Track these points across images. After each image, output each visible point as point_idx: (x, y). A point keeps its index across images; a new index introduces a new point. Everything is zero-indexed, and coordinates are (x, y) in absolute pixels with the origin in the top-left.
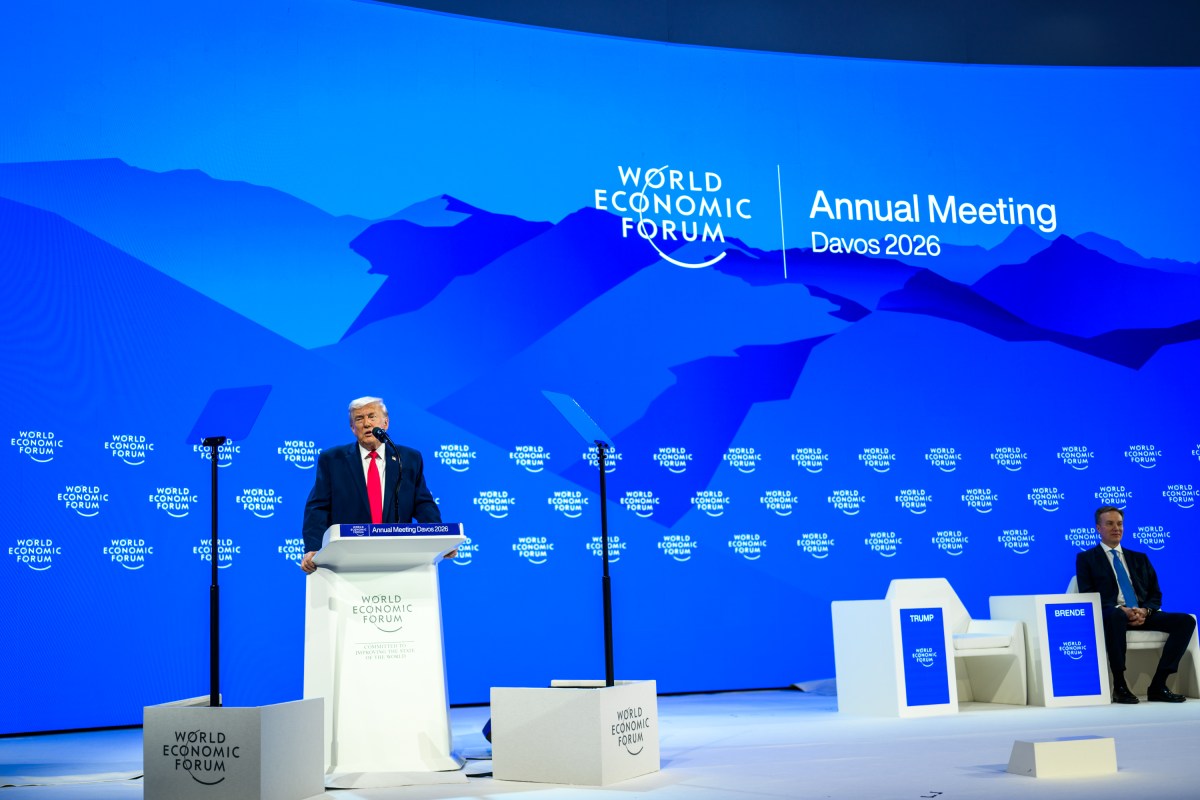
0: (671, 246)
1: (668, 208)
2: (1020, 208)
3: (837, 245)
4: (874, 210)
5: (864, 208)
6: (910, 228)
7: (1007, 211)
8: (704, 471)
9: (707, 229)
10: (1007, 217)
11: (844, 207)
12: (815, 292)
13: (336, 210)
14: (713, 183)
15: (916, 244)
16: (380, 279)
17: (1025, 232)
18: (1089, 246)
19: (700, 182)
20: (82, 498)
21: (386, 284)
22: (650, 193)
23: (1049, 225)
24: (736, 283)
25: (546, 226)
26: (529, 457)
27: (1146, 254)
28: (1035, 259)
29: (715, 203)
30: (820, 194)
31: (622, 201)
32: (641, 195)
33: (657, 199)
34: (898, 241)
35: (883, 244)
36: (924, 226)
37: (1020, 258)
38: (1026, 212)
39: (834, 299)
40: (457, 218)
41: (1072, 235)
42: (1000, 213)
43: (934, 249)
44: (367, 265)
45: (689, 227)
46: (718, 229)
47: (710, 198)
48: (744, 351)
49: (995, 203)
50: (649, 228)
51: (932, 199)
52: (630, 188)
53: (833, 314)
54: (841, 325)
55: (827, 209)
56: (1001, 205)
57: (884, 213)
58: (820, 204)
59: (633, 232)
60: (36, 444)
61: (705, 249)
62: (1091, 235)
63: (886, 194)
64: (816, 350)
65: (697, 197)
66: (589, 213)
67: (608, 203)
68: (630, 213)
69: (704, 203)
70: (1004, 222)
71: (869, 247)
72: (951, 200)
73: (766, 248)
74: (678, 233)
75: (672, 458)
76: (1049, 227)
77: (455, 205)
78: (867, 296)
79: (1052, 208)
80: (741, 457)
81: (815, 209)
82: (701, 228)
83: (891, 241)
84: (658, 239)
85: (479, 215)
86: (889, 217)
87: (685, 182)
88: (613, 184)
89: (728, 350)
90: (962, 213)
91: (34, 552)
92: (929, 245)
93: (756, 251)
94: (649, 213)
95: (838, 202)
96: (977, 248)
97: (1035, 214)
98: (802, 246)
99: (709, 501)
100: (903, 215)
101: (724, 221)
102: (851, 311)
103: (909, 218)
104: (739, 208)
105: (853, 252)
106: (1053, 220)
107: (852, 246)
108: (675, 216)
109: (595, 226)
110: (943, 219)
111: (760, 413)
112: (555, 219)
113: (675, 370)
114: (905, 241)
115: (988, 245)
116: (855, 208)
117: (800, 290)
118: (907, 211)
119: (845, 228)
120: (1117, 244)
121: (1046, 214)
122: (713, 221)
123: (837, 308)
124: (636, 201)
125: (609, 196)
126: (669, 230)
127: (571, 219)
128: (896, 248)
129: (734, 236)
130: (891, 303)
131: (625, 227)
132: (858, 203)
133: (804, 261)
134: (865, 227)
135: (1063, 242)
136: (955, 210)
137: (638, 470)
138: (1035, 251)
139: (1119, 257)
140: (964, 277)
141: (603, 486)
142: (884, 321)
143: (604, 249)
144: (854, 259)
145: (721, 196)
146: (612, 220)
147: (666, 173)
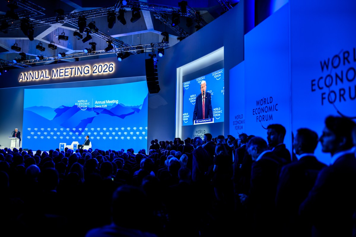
0: (82, 108)
3: (97, 107)
4: (101, 103)
6: (104, 104)
8: (83, 131)
12: (95, 112)
13: (53, 108)
17: (115, 104)
18: (121, 105)
19: (85, 101)
20: (32, 133)
21: (57, 114)
22: (81, 103)
24: (88, 112)
26: (68, 129)
28: (116, 107)
30: (96, 101)
31: (78, 104)
36: (105, 104)
37: (114, 107)
39: (97, 112)
40: (63, 107)
41: (119, 104)
42: (113, 102)
44: (55, 113)
47: (86, 103)
48: (88, 118)
51: (107, 101)
52: (79, 103)
53: (96, 114)
54: (97, 115)
56: (113, 101)
58: (96, 102)
59: (79, 107)
60: (29, 129)
62: (121, 104)
63: (102, 100)
64: (94, 118)
65: (85, 103)
66: (75, 106)
71: (100, 107)
72: (108, 101)
75: (80, 129)
76: (117, 103)
77: (63, 106)
78: (99, 112)
79: (118, 101)
80: (86, 129)
81: (96, 103)
83: (102, 106)
85: (65, 107)
88: (77, 102)
89: (86, 118)
91: (29, 137)
92: (106, 106)
93: (90, 108)
94: (80, 105)
95: (98, 102)
96: (110, 106)
97: (116, 101)
99: (83, 133)
101: (87, 105)
102: (98, 114)
104: (88, 104)
108: (83, 105)
110: (107, 103)
111: (89, 125)
113: (81, 121)
114: (104, 106)
115: (111, 105)
118: (104, 102)
119: (98, 105)
120: (123, 105)
121: (117, 101)
122: (86, 105)
126: (82, 107)
127: (73, 106)
129: (88, 106)
130: (102, 113)
133: (94, 108)
135: (118, 105)
136: (109, 102)
137: (77, 130)
138: (116, 106)
139: (123, 106)
140: (109, 109)
141: (74, 132)
142: (101, 115)
143: (76, 109)
144: (99, 108)
145: (87, 102)
146: (77, 106)
147: (82, 101)
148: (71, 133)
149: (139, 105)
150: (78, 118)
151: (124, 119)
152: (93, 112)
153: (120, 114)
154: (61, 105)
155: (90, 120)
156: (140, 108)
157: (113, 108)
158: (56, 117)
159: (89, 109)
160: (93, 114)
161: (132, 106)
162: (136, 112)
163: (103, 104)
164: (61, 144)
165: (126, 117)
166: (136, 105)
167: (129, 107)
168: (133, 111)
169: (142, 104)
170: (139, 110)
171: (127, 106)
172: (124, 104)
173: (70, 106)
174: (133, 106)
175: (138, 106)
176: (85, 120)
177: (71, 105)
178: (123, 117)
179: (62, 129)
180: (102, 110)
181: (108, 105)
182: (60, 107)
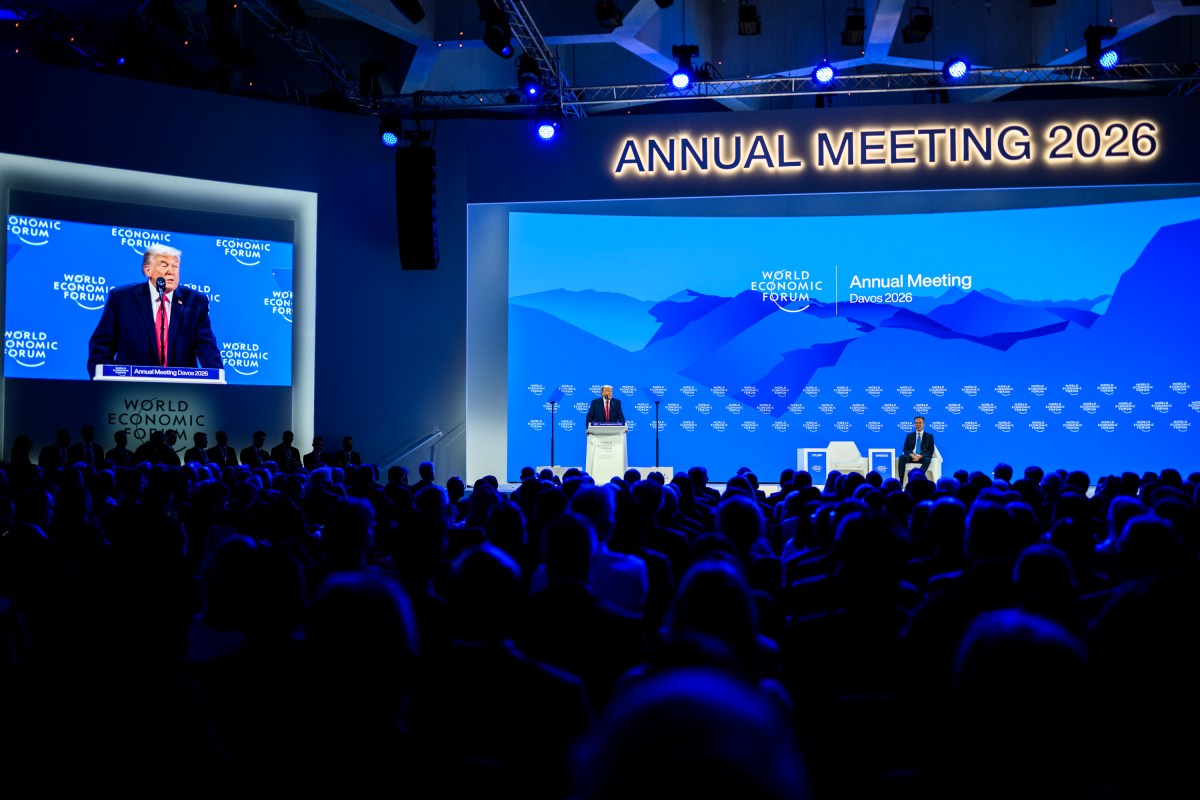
0: (784, 304)
1: (784, 288)
2: (953, 278)
3: (863, 299)
4: (881, 283)
5: (876, 282)
6: (898, 290)
7: (947, 280)
8: (794, 396)
9: (801, 295)
10: (947, 283)
11: (867, 282)
12: (850, 320)
13: (643, 298)
14: (805, 275)
15: (900, 297)
16: (660, 325)
17: (955, 289)
18: (987, 295)
19: (799, 275)
21: (661, 328)
22: (776, 282)
23: (966, 284)
24: (813, 318)
25: (730, 299)
26: (719, 391)
27: (1016, 298)
28: (960, 301)
29: (806, 284)
30: (856, 277)
31: (763, 286)
32: (772, 283)
33: (779, 284)
34: (891, 296)
35: (884, 298)
36: (905, 289)
37: (952, 301)
38: (956, 281)
39: (859, 323)
40: (691, 299)
41: (978, 290)
42: (945, 281)
43: (909, 299)
44: (655, 319)
45: (793, 295)
46: (807, 296)
47: (803, 282)
48: (816, 347)
49: (941, 276)
50: (775, 297)
51: (910, 277)
52: (767, 280)
53: (858, 329)
54: (862, 334)
55: (858, 283)
56: (944, 277)
57: (885, 284)
58: (855, 281)
59: (768, 299)
60: (536, 389)
61: (800, 304)
62: (988, 290)
63: (886, 275)
64: (849, 345)
65: (797, 282)
66: (749, 293)
67: (757, 287)
68: (767, 291)
69: (800, 284)
70: (945, 285)
71: (878, 299)
72: (919, 276)
73: (828, 302)
74: (788, 298)
75: (780, 391)
76: (967, 287)
77: (691, 293)
78: (874, 320)
79: (970, 278)
80: (811, 390)
81: (853, 283)
82: (798, 295)
83: (888, 296)
84: (779, 301)
85: (702, 297)
86: (888, 286)
87: (792, 276)
88: (760, 279)
89: (807, 346)
90: (924, 282)
92: (907, 297)
93: (823, 304)
94: (776, 290)
95: (864, 280)
97: (961, 281)
98: (845, 300)
99: (796, 408)
100: (895, 285)
101: (809, 292)
102: (866, 328)
103: (898, 286)
104: (817, 286)
105: (869, 302)
106: (970, 284)
107: (870, 299)
108: (787, 291)
109: (751, 297)
110: (915, 285)
111: (821, 372)
112: (734, 294)
113: (783, 355)
114: (895, 296)
115: (936, 296)
116: (871, 283)
117: (843, 320)
118: (898, 283)
119: (867, 291)
120: (1000, 294)
121: (966, 281)
122: (804, 292)
123: (860, 327)
124: (770, 286)
125: (758, 284)
126: (784, 296)
127: (741, 295)
128: (890, 299)
129: (813, 297)
130: (886, 324)
131: (764, 297)
132: (873, 280)
133: (845, 306)
134: (876, 291)
135: (973, 294)
136: (921, 281)
137: (765, 395)
138: (961, 297)
139: (1000, 300)
140: (924, 310)
141: (751, 402)
142: (882, 331)
143: (755, 307)
144: (870, 305)
145: (808, 281)
146: (759, 294)
147: (784, 273)
148: (734, 408)
149: (1091, 297)
150: (765, 344)
151: (1010, 350)
153: (983, 334)
154: (682, 288)
155: (830, 354)
156: (1101, 309)
157: (944, 307)
158: (658, 336)
159: (816, 308)
160: (839, 329)
161: (1049, 302)
162: (1073, 326)
163: (891, 290)
166: (1075, 298)
167: (1036, 302)
168: (1059, 320)
169: (1111, 292)
170: (1095, 316)
171: (1023, 299)
172: (1007, 293)
173: (723, 294)
174: (1055, 300)
175: (1083, 301)
176: (800, 353)
177: (726, 290)
178: (1003, 341)
179: (688, 390)
180: (890, 315)
181: (915, 295)
182: (677, 295)
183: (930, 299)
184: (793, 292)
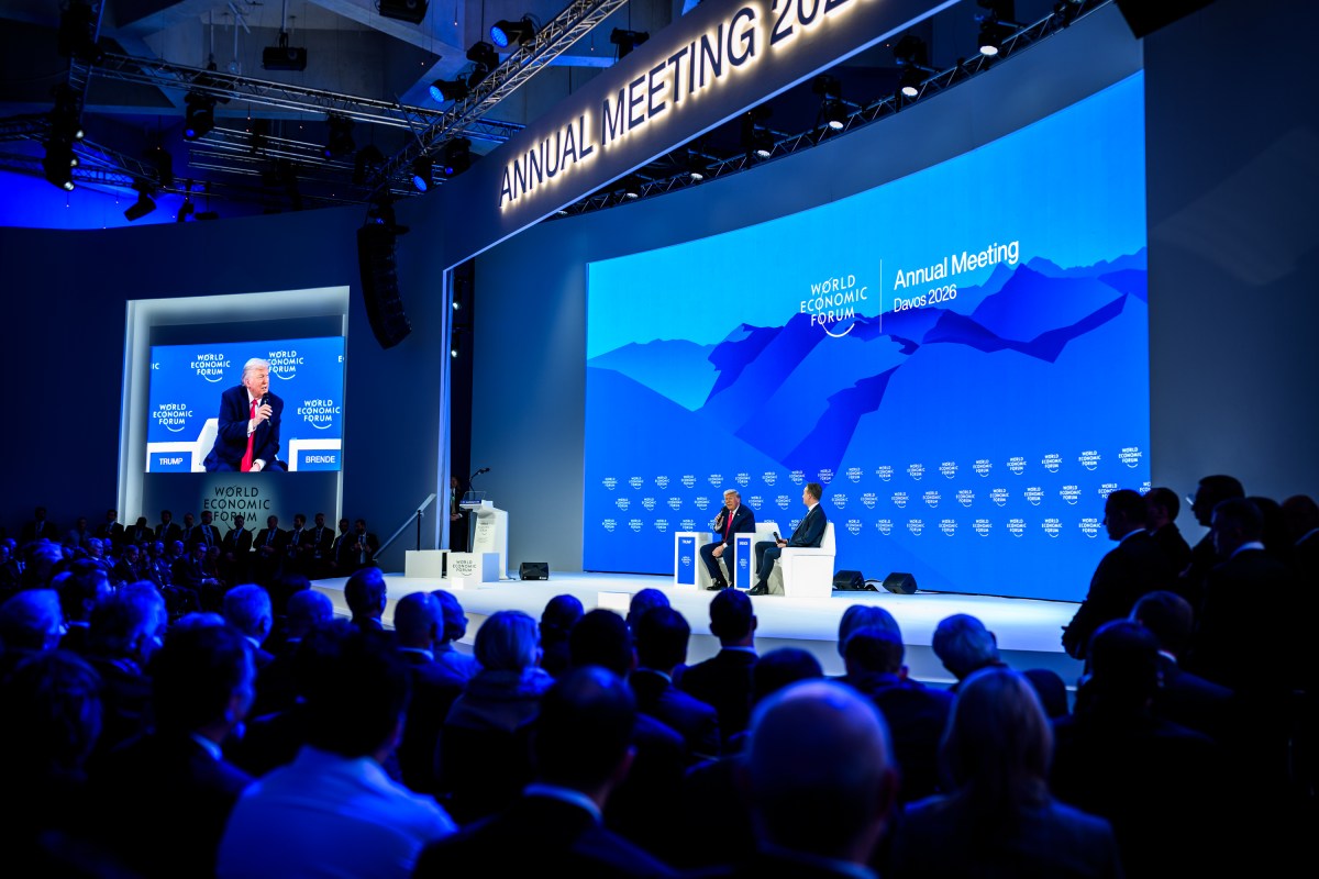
0: (831, 326)
1: (831, 303)
2: (1000, 250)
3: (906, 304)
4: (925, 275)
5: (920, 275)
6: (941, 283)
7: (993, 254)
9: (847, 311)
10: (992, 259)
11: (911, 278)
12: (895, 338)
13: (703, 342)
14: (852, 281)
15: (944, 293)
16: (718, 375)
17: (1001, 266)
18: (1034, 268)
19: (845, 284)
21: (720, 377)
22: (824, 296)
23: (1011, 253)
24: (858, 340)
25: (782, 328)
27: (1064, 266)
29: (852, 294)
30: (900, 272)
32: (820, 299)
33: (827, 300)
35: (928, 298)
36: (949, 280)
37: (997, 288)
38: (1003, 252)
39: (902, 341)
40: (746, 335)
41: (1026, 262)
42: (990, 257)
43: (953, 294)
44: (714, 367)
45: (840, 312)
46: (852, 311)
47: (849, 291)
48: (860, 384)
49: (987, 251)
50: (823, 318)
51: (954, 258)
52: (816, 295)
53: (901, 351)
54: (905, 358)
55: (903, 282)
56: (991, 250)
57: (929, 275)
58: (899, 279)
59: (816, 322)
61: (847, 321)
62: (1036, 260)
63: (929, 261)
64: (893, 375)
65: (843, 292)
66: (798, 316)
67: (807, 308)
68: (815, 311)
69: (846, 295)
70: (990, 262)
71: (917, 302)
72: (965, 254)
73: (872, 316)
74: (835, 318)
76: (1013, 260)
77: (746, 327)
78: (917, 334)
79: (1016, 244)
81: (898, 283)
82: (844, 311)
83: (932, 294)
84: (826, 324)
85: (756, 332)
86: (932, 278)
87: (839, 286)
88: (809, 296)
89: (852, 385)
90: (969, 263)
92: (951, 291)
93: (868, 319)
94: (823, 308)
95: (908, 275)
97: (1008, 250)
98: (889, 310)
100: (939, 274)
101: (855, 304)
102: (910, 348)
103: (942, 276)
104: (861, 294)
105: (913, 308)
106: (1017, 254)
107: (913, 303)
108: (834, 307)
109: (801, 320)
110: (959, 271)
111: (864, 421)
112: (785, 323)
114: (940, 292)
115: (981, 283)
116: (915, 276)
118: (941, 271)
119: (911, 291)
120: (1048, 262)
121: (1014, 250)
122: (849, 305)
123: (903, 347)
124: (818, 303)
125: (806, 304)
126: (831, 317)
127: (792, 322)
128: (934, 298)
129: (858, 312)
130: (931, 338)
131: (813, 320)
132: (918, 273)
133: (890, 317)
134: (922, 288)
135: (1021, 267)
136: (966, 262)
138: (1004, 280)
139: (1049, 274)
140: (967, 310)
142: (925, 350)
143: (803, 333)
144: (913, 312)
145: (854, 289)
146: (807, 317)
147: (831, 282)
150: (813, 385)
151: (1058, 359)
152: (886, 339)
153: (1028, 336)
154: (735, 324)
155: (872, 393)
157: (990, 299)
158: (717, 390)
159: (864, 327)
160: (883, 353)
161: (1103, 263)
162: (1132, 299)
163: (936, 283)
164: (681, 539)
165: (1072, 346)
167: (1088, 268)
168: (1114, 296)
171: (1073, 265)
172: (1055, 261)
173: (775, 325)
174: (1110, 259)
176: (845, 393)
177: (778, 319)
178: (1051, 345)
180: (932, 324)
181: (962, 286)
182: (733, 333)
183: (975, 288)
184: (839, 308)
